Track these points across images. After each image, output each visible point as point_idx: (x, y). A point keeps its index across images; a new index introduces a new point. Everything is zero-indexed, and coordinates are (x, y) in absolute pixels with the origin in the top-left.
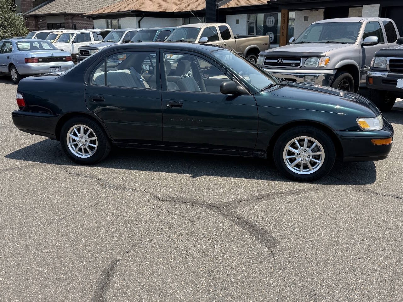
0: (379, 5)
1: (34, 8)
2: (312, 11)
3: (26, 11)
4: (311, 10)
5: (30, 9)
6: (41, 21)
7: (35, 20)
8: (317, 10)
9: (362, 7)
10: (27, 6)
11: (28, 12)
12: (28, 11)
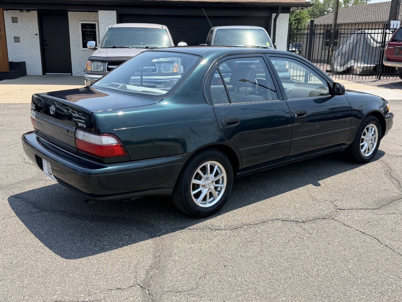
0: (115, 12)
2: (23, 12)
4: (21, 10)
8: (28, 11)
9: (98, 12)
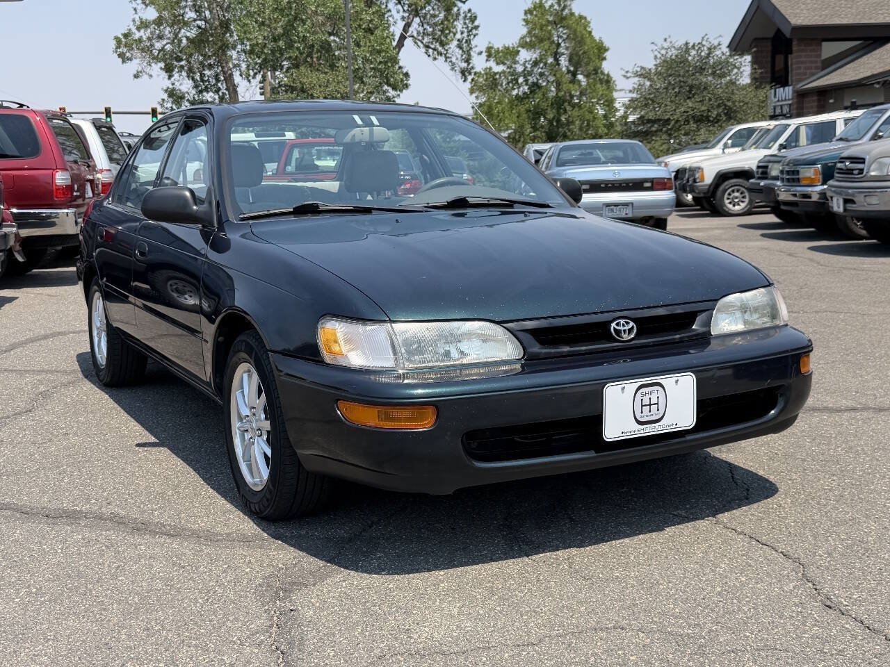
1: (823, 69)
3: (801, 80)
5: (813, 74)
6: (831, 101)
7: (819, 100)
10: (806, 68)
11: (804, 83)
12: (808, 78)
